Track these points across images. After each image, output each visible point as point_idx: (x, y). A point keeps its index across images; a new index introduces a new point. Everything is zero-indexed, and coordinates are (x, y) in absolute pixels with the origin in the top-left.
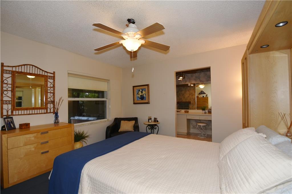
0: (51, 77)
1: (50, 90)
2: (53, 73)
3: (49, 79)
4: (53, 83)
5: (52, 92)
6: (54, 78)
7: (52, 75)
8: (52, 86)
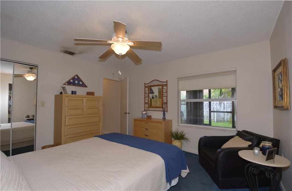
0: (165, 84)
1: (165, 94)
2: (166, 81)
3: (164, 86)
4: (166, 89)
5: (166, 95)
6: (166, 85)
7: (166, 83)
8: (166, 91)
